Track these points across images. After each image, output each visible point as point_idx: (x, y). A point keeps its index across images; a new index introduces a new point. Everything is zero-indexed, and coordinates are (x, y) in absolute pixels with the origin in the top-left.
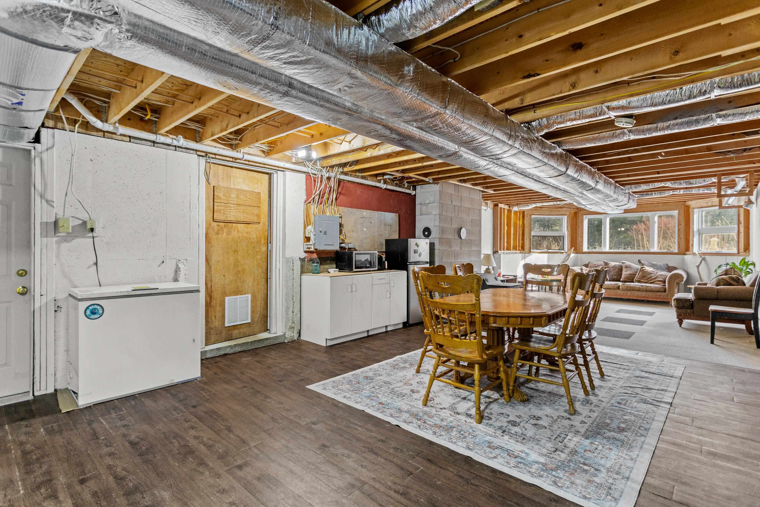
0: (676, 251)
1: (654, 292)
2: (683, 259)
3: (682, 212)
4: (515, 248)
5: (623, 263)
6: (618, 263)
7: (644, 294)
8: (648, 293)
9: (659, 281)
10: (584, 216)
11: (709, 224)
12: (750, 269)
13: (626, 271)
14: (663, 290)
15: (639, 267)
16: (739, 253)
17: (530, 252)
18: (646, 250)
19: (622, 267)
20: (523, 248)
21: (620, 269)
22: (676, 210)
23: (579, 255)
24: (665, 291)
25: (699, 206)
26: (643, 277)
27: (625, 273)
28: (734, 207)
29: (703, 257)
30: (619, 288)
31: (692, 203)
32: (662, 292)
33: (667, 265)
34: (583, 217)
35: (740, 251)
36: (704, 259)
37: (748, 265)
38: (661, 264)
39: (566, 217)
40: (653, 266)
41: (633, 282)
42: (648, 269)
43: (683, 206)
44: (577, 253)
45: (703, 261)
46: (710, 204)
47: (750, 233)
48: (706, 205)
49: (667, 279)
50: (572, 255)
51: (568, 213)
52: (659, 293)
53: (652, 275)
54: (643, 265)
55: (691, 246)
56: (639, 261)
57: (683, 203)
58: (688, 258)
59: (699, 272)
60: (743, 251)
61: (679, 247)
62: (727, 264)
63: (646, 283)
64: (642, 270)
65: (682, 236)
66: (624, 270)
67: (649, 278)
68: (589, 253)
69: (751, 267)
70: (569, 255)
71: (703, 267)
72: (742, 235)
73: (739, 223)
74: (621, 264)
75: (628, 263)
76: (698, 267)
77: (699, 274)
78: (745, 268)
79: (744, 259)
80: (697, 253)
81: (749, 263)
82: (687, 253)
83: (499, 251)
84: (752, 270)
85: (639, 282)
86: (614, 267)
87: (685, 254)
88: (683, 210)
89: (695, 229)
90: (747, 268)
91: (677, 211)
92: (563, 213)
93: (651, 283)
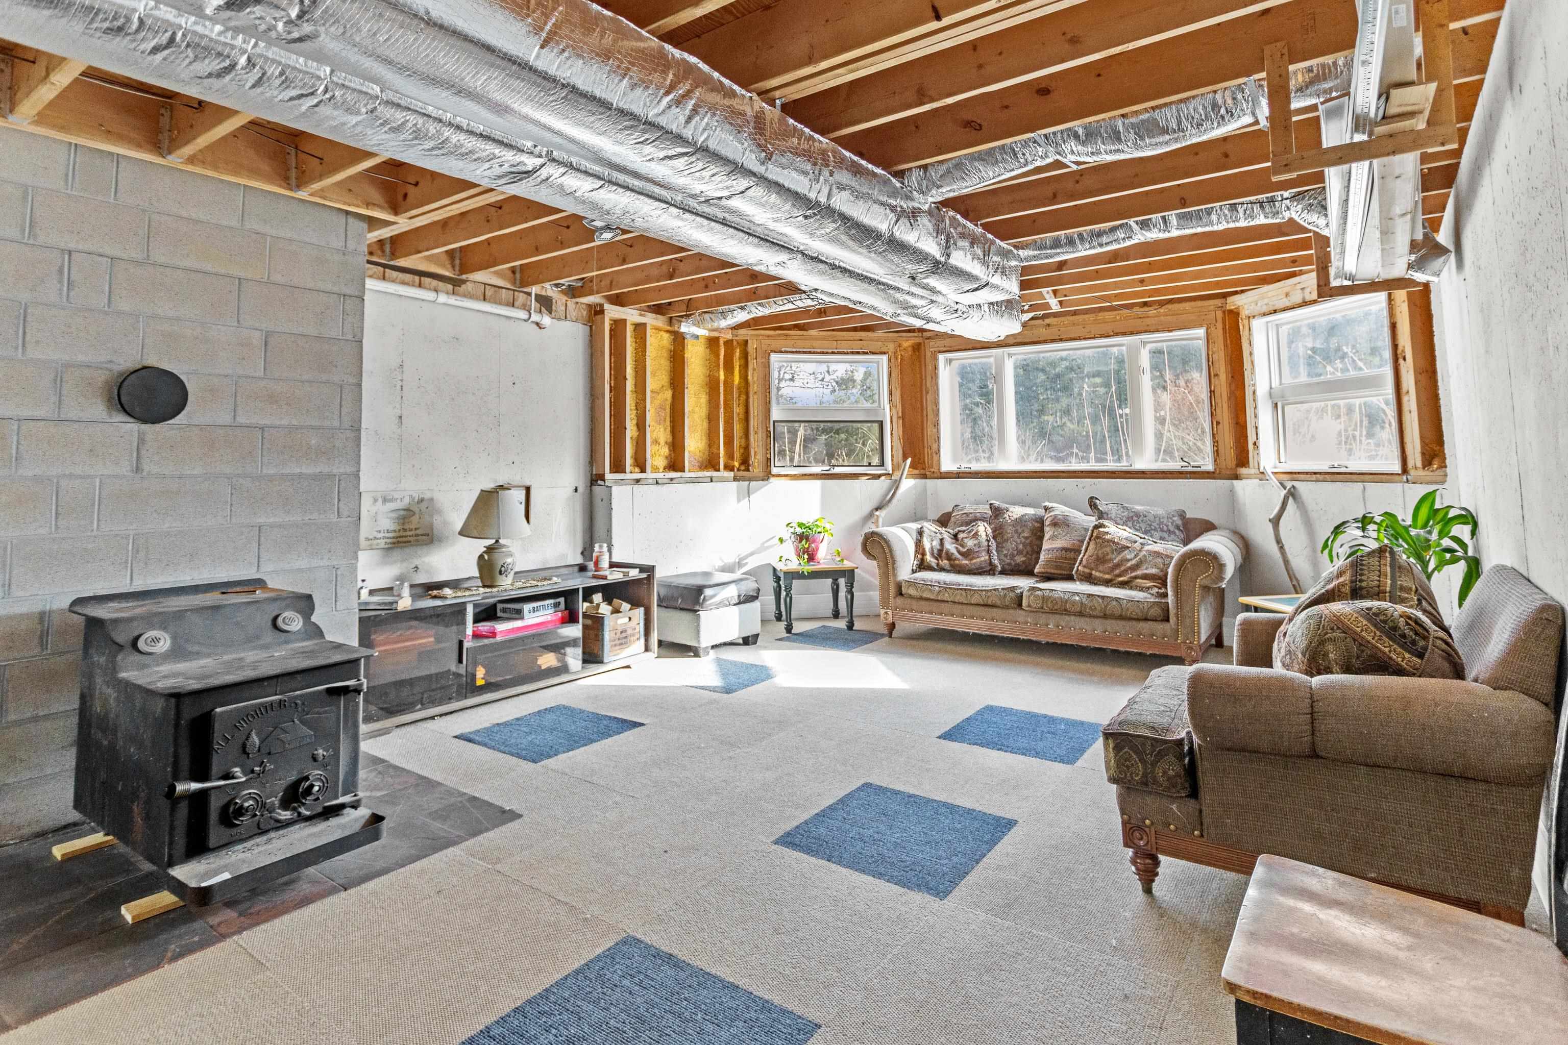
0: (1210, 467)
1: (1131, 619)
2: (1232, 491)
3: (1218, 332)
4: (711, 463)
5: (1046, 509)
6: (1030, 511)
7: (1098, 627)
8: (1111, 625)
9: (1145, 577)
10: (942, 357)
11: (1303, 370)
12: (1456, 539)
13: (1052, 538)
14: (1155, 612)
15: (1091, 521)
16: (1405, 470)
17: (767, 475)
18: (1123, 465)
19: (1041, 521)
20: (745, 462)
21: (1037, 530)
22: (1201, 326)
23: (929, 482)
24: (1167, 620)
25: (1265, 309)
26: (1101, 560)
27: (1051, 544)
28: (1373, 286)
29: (1289, 485)
30: (1020, 605)
31: (1245, 302)
32: (1154, 620)
33: (1182, 515)
34: (936, 359)
35: (1410, 464)
36: (1292, 494)
37: (1448, 522)
38: (1160, 512)
39: (885, 358)
40: (1132, 519)
41: (1069, 578)
42: (1116, 531)
43: (1219, 314)
44: (924, 477)
45: (1291, 500)
46: (1297, 298)
47: (1441, 392)
48: (1286, 303)
49: (1170, 570)
50: (908, 484)
51: (891, 347)
52: (1145, 627)
53: (1128, 555)
54: (1101, 515)
55: (1251, 446)
56: (1092, 503)
57: (1218, 302)
58: (1246, 488)
59: (1279, 541)
60: (1419, 464)
61: (1217, 453)
62: (1365, 521)
63: (1108, 583)
64: (1097, 535)
65: (1225, 415)
66: (1048, 532)
67: (1118, 566)
68: (958, 475)
69: (1462, 531)
70: (896, 485)
71: (1291, 518)
72: (1411, 403)
73: (1397, 357)
74: (1041, 512)
75: (1060, 509)
76: (1275, 522)
77: (1282, 548)
78: (1434, 536)
79: (1429, 497)
80: (1269, 470)
81: (1452, 513)
82: (1243, 471)
83: (609, 476)
84: (1464, 546)
85: (1088, 579)
86: (1020, 522)
87: (1237, 477)
88: (1220, 325)
89: (1262, 389)
90: (1442, 534)
91: (1201, 332)
92: (877, 346)
93: (1123, 585)
